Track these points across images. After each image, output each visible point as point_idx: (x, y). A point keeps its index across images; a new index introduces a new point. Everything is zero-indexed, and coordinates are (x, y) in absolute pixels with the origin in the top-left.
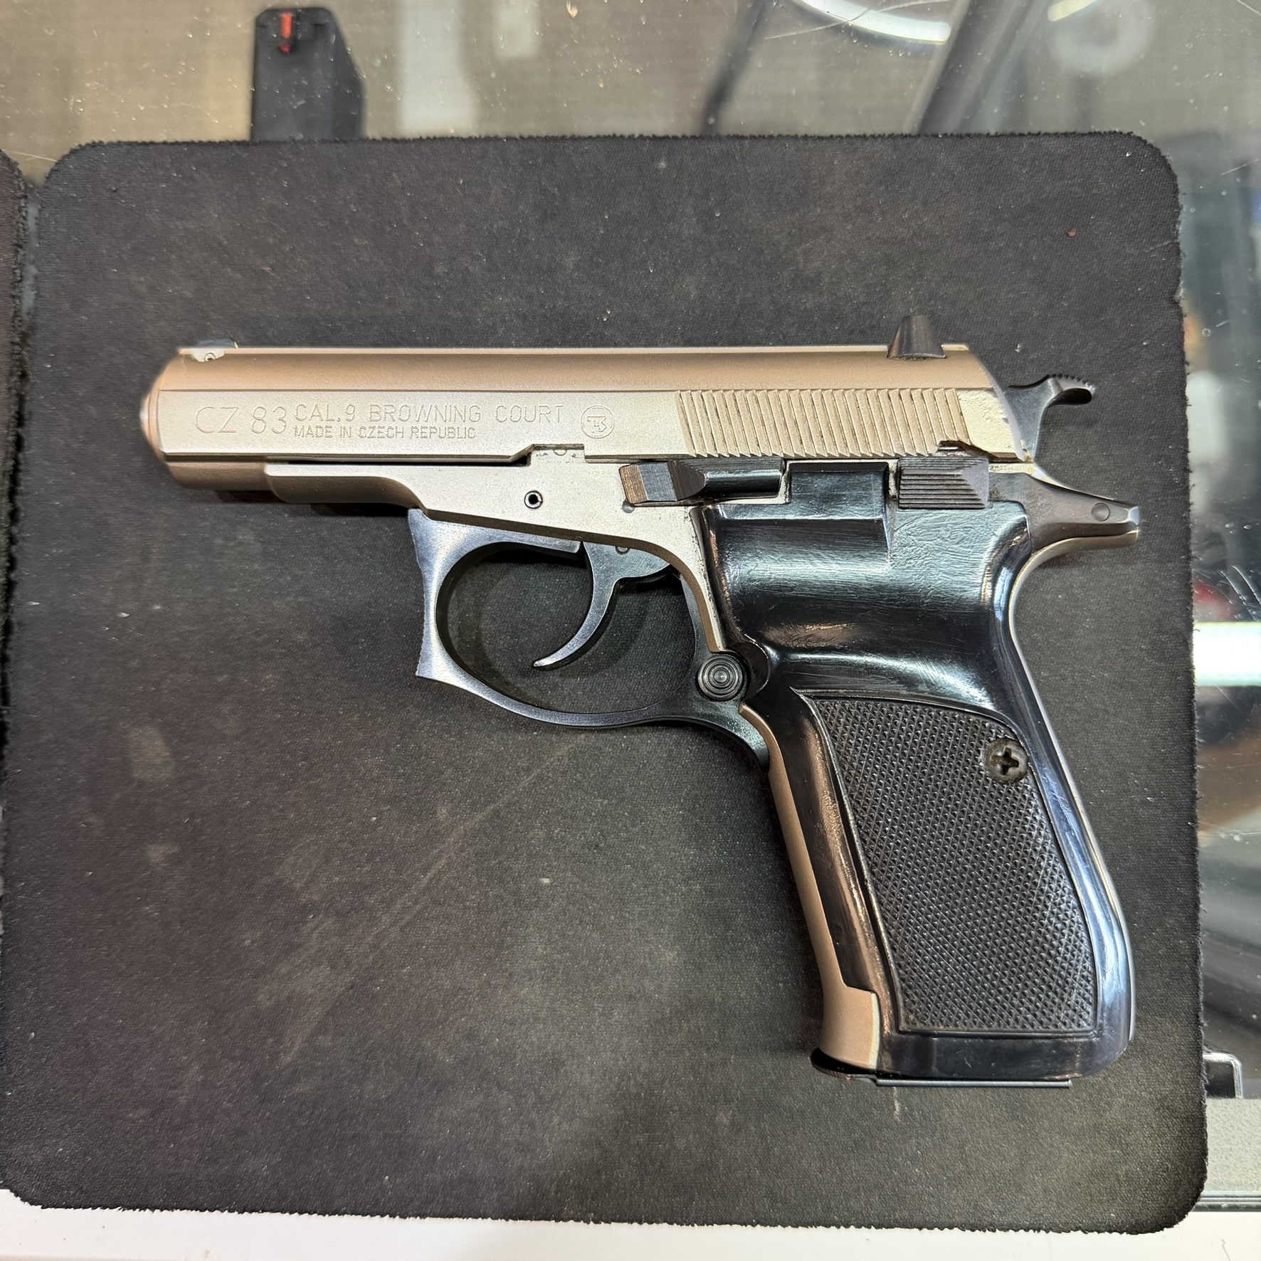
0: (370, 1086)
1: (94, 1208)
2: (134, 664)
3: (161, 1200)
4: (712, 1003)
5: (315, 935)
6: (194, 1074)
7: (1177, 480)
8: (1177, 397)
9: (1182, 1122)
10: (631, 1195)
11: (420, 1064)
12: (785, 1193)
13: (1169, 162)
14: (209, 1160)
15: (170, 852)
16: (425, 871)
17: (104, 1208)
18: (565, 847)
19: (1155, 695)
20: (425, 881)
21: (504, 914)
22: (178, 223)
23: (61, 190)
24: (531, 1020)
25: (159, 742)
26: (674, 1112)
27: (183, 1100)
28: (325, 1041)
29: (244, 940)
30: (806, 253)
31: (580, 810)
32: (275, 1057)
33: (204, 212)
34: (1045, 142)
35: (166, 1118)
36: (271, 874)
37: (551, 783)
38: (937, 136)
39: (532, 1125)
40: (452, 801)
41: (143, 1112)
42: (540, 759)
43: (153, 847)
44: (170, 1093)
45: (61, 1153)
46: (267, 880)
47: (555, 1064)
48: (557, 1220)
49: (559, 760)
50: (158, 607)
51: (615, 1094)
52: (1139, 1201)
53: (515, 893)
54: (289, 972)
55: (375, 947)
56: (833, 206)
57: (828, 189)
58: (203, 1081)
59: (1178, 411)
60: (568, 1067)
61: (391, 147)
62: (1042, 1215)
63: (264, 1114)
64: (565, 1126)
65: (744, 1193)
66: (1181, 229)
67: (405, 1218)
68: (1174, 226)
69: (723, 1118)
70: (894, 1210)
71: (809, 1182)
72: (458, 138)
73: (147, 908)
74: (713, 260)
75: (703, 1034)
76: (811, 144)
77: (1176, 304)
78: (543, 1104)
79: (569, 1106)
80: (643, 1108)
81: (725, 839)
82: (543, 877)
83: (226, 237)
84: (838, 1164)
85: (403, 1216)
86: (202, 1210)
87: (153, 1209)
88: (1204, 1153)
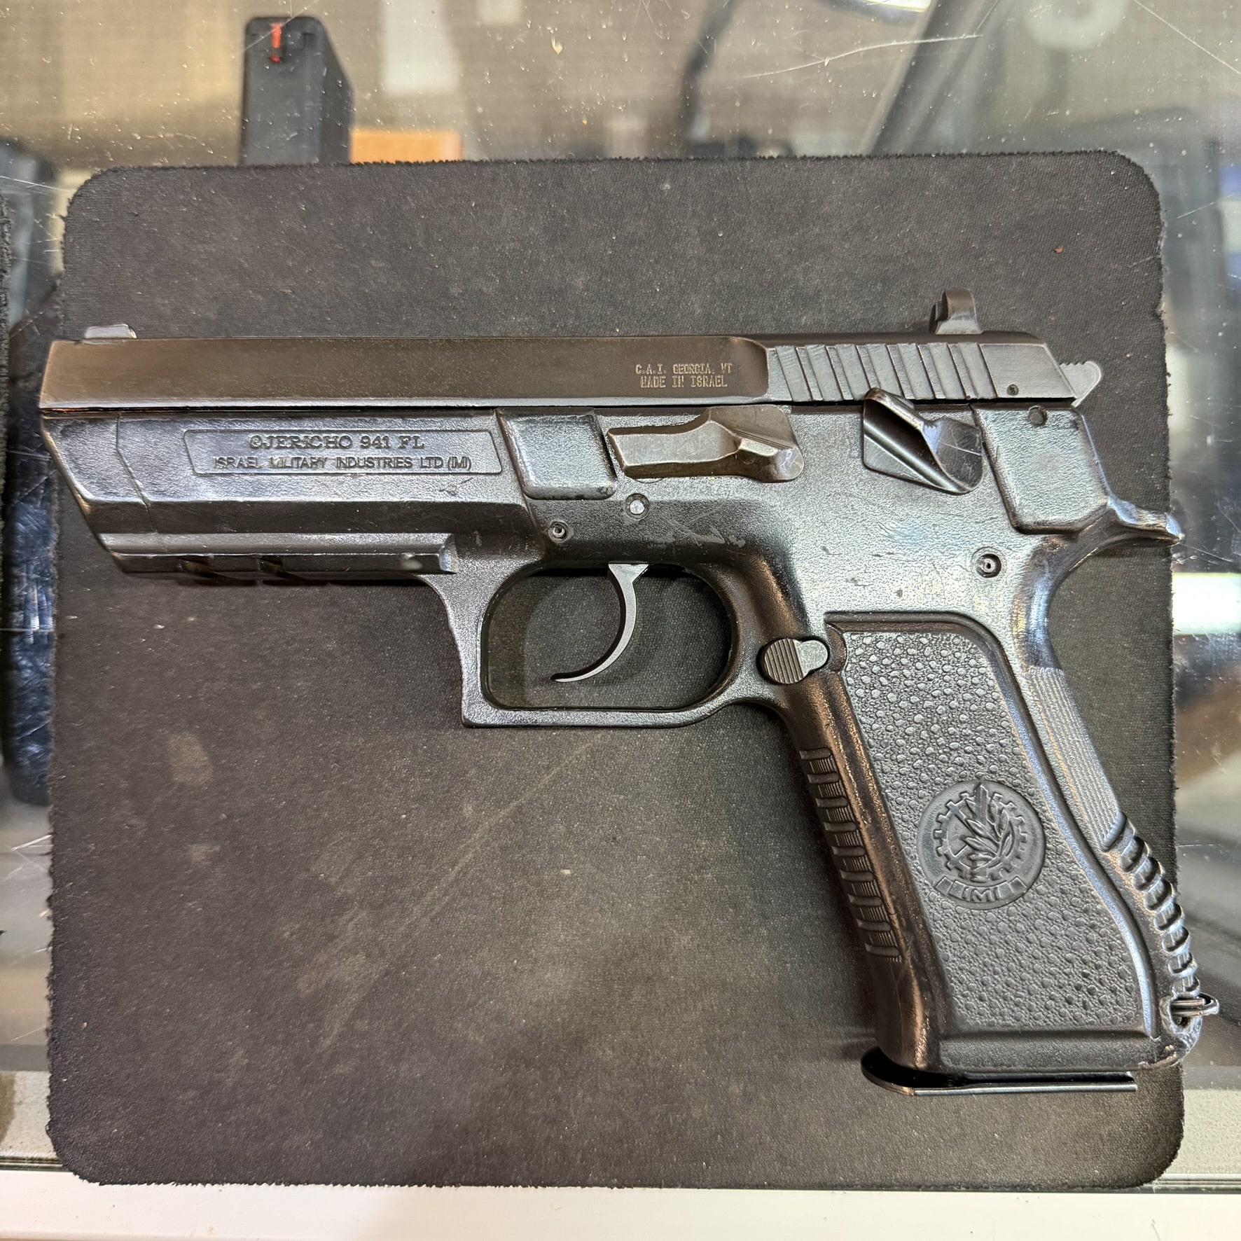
0: (405, 1067)
1: (149, 1183)
2: (171, 673)
3: (212, 1175)
4: (724, 983)
5: (350, 926)
6: (239, 1057)
7: (1158, 487)
8: (1158, 407)
9: (1161, 1086)
10: (651, 1162)
11: (451, 1045)
12: (794, 1156)
13: (1151, 180)
14: (255, 1137)
15: (211, 851)
16: (454, 865)
17: (159, 1183)
18: (584, 840)
19: (1137, 690)
20: (453, 874)
21: (528, 904)
22: (199, 246)
23: (84, 214)
24: (555, 1002)
25: (197, 748)
26: (690, 1084)
27: (229, 1082)
28: (362, 1025)
29: (284, 932)
30: (806, 272)
31: (598, 805)
32: (315, 1041)
33: (224, 235)
34: (1034, 161)
35: (214, 1099)
36: (308, 870)
37: (571, 780)
38: (930, 156)
39: (558, 1098)
40: (477, 799)
41: (191, 1094)
42: (559, 758)
43: (194, 847)
44: (216, 1076)
45: (115, 1133)
46: (304, 876)
47: (578, 1042)
48: (583, 1186)
49: (577, 759)
50: (192, 619)
51: (636, 1068)
52: (1121, 1158)
53: (538, 884)
54: (327, 962)
55: (407, 936)
56: (830, 226)
57: (826, 208)
58: (248, 1064)
59: (1159, 420)
60: (591, 1045)
61: (405, 170)
62: (1031, 1172)
63: (306, 1095)
64: (589, 1099)
65: (756, 1157)
66: (1162, 245)
67: (441, 1187)
68: (1157, 242)
69: (736, 1089)
70: (896, 1170)
71: (816, 1147)
72: (469, 161)
73: (190, 904)
74: (717, 279)
75: (715, 1011)
76: (809, 165)
77: (1157, 317)
78: (569, 1079)
79: (592, 1080)
80: (661, 1080)
81: (735, 830)
82: (564, 868)
83: (246, 260)
84: (843, 1129)
85: (440, 1185)
86: (251, 1184)
87: (204, 1183)
88: (1181, 1114)
